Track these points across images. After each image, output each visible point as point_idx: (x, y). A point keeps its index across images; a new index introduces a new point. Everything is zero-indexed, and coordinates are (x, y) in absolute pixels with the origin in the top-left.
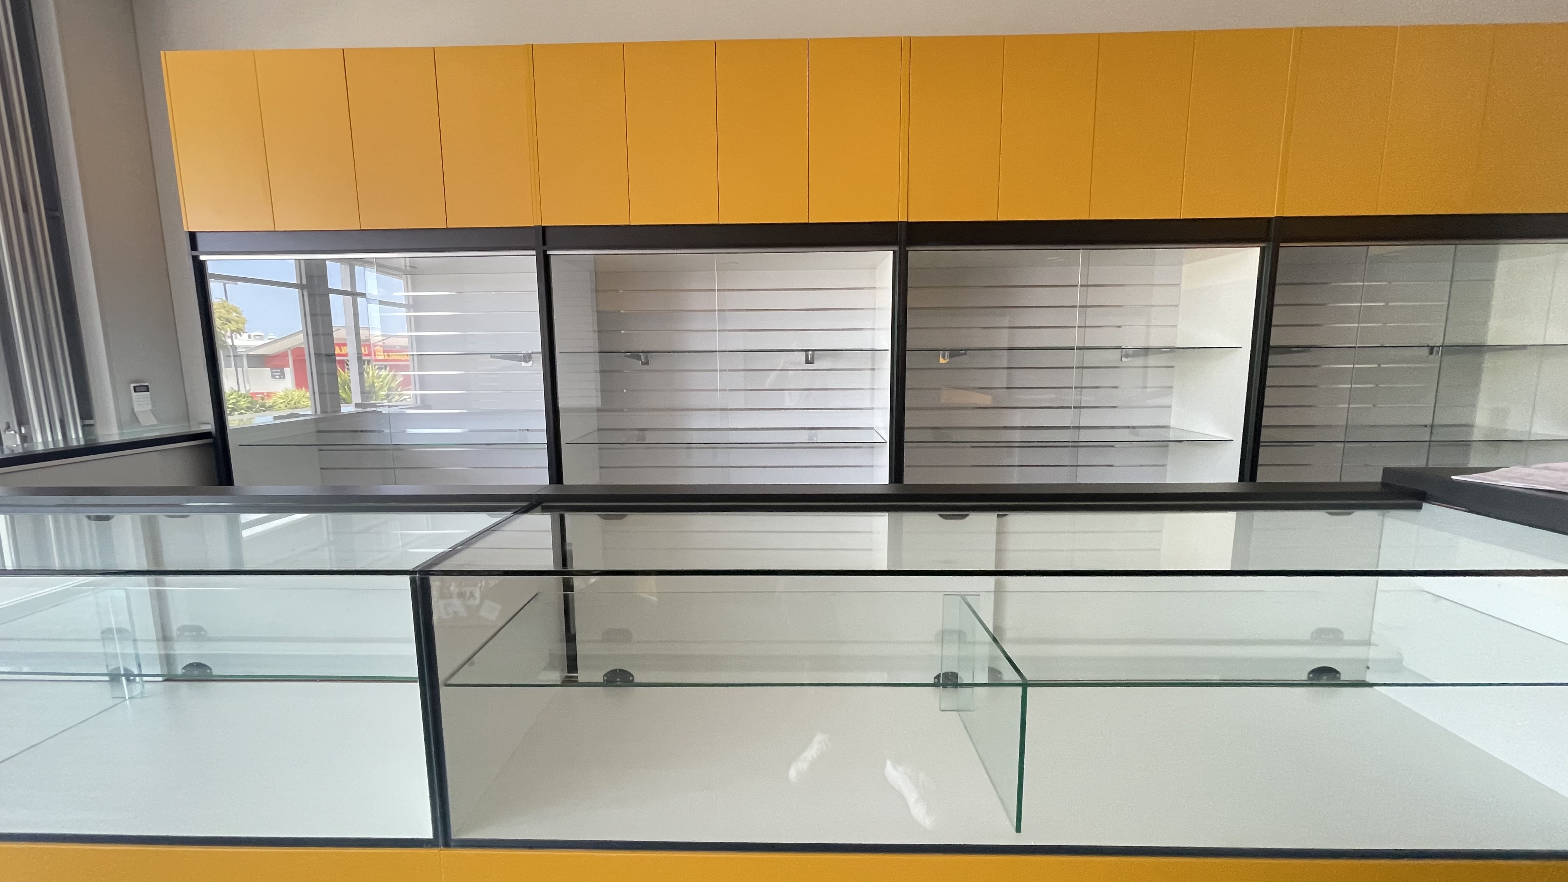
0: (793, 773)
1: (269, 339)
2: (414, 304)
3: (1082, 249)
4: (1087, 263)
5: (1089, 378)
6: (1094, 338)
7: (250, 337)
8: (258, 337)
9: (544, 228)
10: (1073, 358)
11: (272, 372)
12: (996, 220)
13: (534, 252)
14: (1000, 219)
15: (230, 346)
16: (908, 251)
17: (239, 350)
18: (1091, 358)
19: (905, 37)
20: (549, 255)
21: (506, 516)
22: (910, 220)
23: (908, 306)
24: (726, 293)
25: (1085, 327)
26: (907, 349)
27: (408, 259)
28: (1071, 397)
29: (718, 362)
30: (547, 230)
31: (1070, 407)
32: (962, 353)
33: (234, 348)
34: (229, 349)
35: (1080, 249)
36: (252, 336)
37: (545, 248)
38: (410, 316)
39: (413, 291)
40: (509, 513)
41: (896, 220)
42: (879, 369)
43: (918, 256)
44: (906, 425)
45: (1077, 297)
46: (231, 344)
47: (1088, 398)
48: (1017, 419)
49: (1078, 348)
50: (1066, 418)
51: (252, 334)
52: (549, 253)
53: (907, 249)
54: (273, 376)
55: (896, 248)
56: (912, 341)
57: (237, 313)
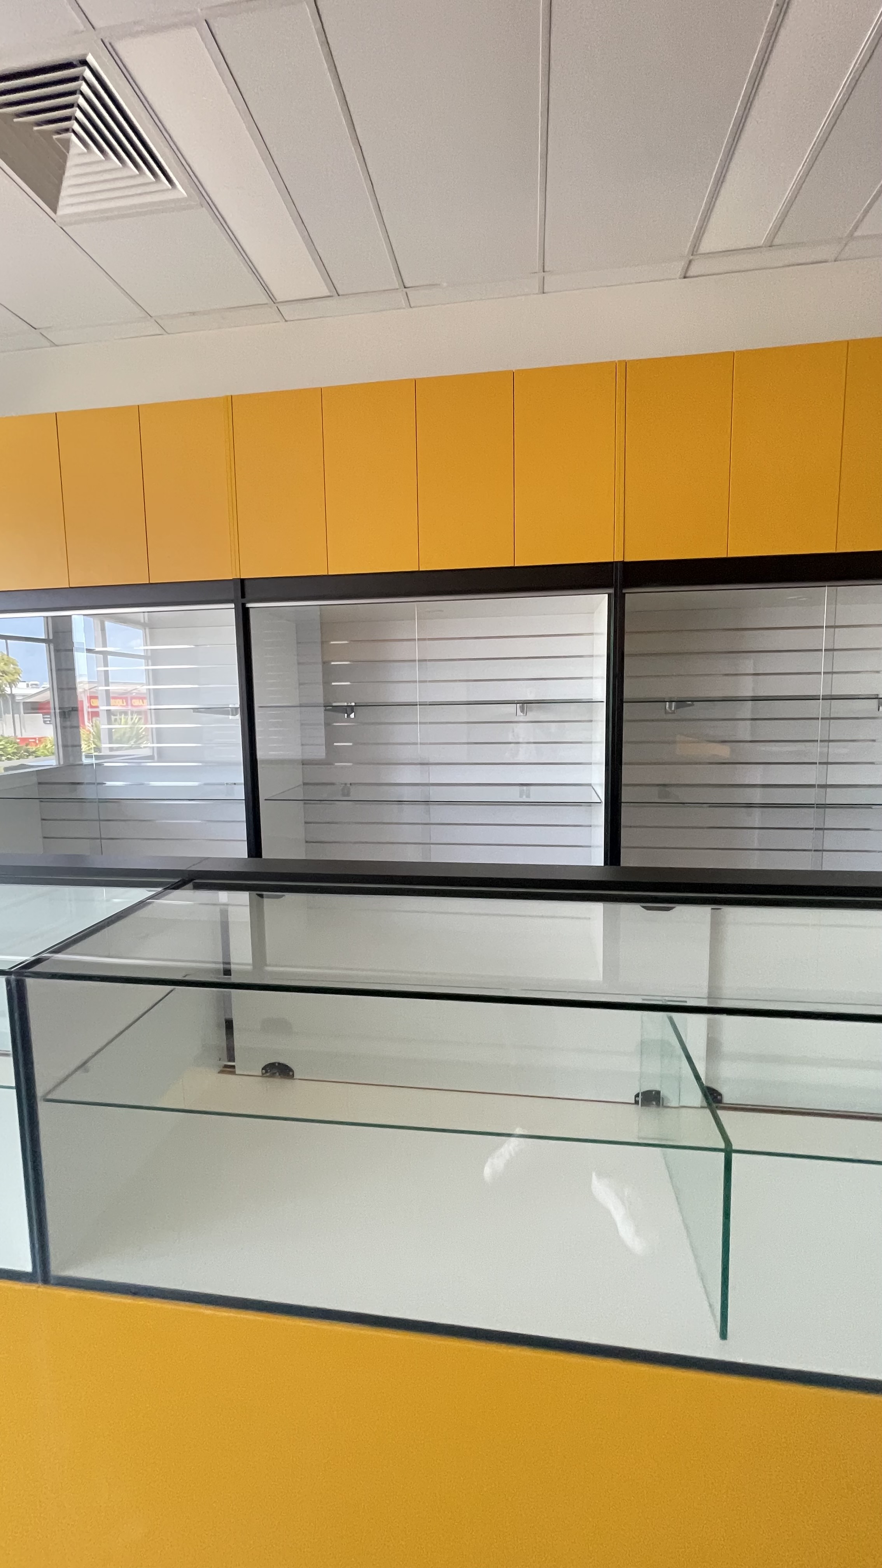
0: (487, 1171)
1: (43, 687)
2: (152, 657)
3: (828, 586)
4: (833, 601)
5: (838, 730)
6: (843, 686)
7: (28, 685)
8: (34, 686)
9: (242, 581)
10: (818, 708)
11: (43, 718)
12: (724, 556)
13: (233, 606)
14: (730, 555)
15: (9, 695)
16: (625, 594)
17: (17, 698)
18: (839, 708)
19: (620, 361)
20: (248, 608)
21: (154, 893)
22: (627, 560)
23: (625, 653)
24: (428, 642)
25: (833, 673)
26: (624, 700)
27: (147, 613)
28: (815, 752)
29: (418, 714)
30: (246, 582)
31: (815, 763)
32: (689, 704)
33: (13, 696)
34: (7, 698)
35: (825, 586)
36: (30, 685)
37: (243, 601)
38: (148, 670)
39: (151, 645)
40: (160, 889)
41: (611, 560)
42: (595, 721)
43: (636, 599)
44: (623, 782)
45: (823, 639)
46: (9, 692)
47: (837, 752)
48: (756, 775)
49: (825, 698)
50: (810, 775)
51: (30, 683)
52: (248, 605)
53: (624, 591)
54: (45, 722)
55: (612, 591)
56: (629, 690)
57: (13, 665)
